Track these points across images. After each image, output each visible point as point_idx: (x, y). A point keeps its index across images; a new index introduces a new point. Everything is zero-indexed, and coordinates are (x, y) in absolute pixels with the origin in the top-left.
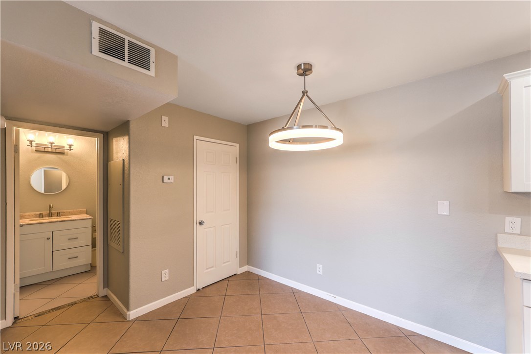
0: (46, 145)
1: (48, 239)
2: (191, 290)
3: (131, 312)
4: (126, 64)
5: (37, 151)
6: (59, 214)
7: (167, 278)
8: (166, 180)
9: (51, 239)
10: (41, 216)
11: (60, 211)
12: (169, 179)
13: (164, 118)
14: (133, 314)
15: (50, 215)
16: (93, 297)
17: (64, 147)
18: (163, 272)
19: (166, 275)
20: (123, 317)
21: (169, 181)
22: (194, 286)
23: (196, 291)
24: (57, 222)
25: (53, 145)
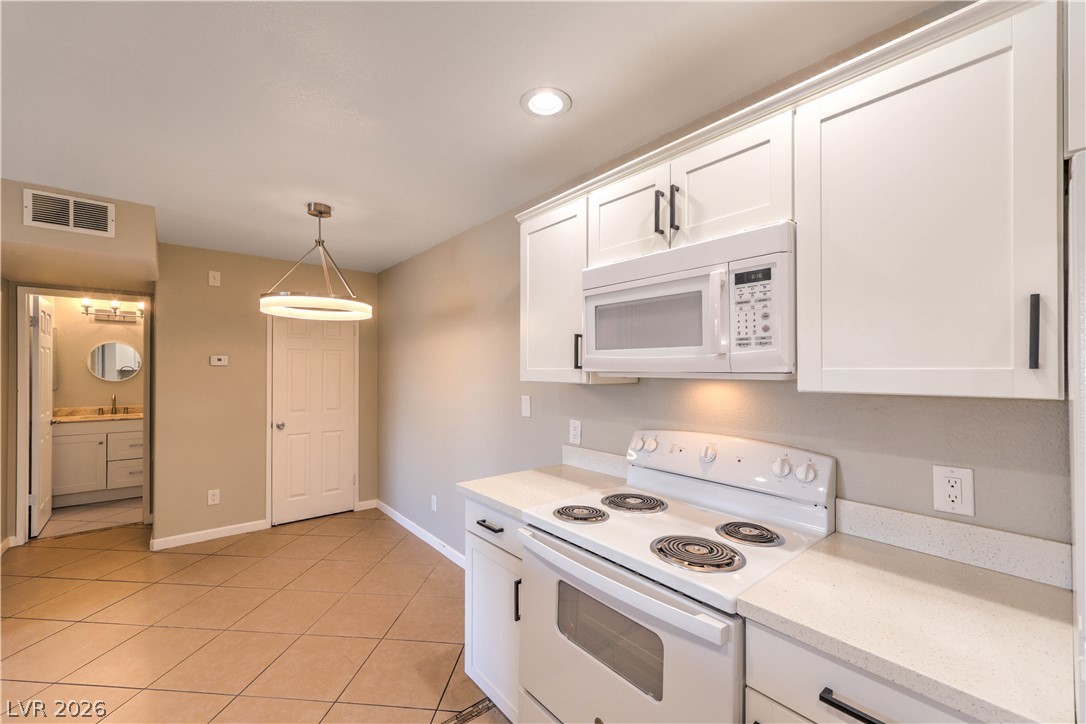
0: (110, 312)
1: (101, 443)
2: (263, 524)
3: (156, 541)
4: (71, 228)
5: (98, 320)
6: (126, 410)
7: (217, 501)
8: (214, 361)
9: (105, 443)
10: (101, 412)
11: (129, 406)
12: (220, 360)
13: (212, 273)
14: (158, 543)
15: (114, 411)
16: (136, 524)
17: (135, 313)
18: (210, 492)
19: (214, 496)
20: (147, 545)
21: (220, 363)
22: (265, 518)
23: (269, 526)
24: (113, 420)
25: (118, 311)
